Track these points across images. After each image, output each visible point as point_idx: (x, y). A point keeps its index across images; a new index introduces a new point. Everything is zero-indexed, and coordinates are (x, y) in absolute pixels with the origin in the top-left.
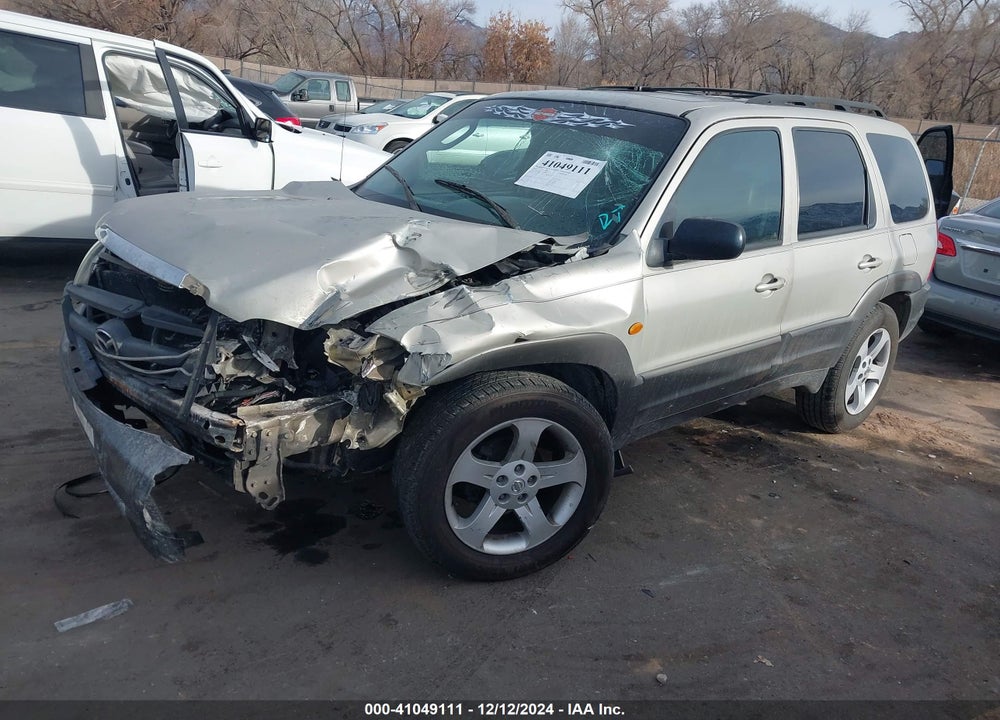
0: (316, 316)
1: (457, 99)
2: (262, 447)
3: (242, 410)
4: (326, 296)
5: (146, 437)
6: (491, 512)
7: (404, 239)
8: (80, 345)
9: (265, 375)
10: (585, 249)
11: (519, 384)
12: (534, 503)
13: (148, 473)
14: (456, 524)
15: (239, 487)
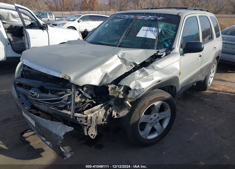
0: (102, 82)
1: (83, 16)
2: (92, 122)
3: (85, 112)
4: (103, 75)
5: (56, 123)
6: (149, 128)
7: (121, 56)
8: (21, 96)
9: (88, 100)
10: (165, 53)
11: (155, 93)
12: (159, 124)
13: (60, 135)
14: (141, 133)
15: (86, 134)
